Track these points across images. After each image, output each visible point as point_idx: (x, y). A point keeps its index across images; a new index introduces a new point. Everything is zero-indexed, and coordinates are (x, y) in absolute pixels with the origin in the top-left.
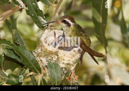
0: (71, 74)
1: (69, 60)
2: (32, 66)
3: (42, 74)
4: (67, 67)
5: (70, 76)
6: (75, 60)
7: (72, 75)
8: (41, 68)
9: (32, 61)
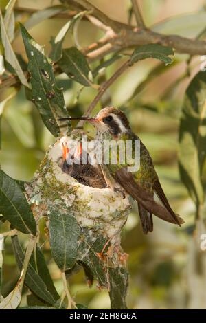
0: (107, 247)
1: (101, 210)
2: (15, 216)
3: (38, 237)
4: (98, 228)
5: (106, 250)
6: (117, 210)
7: (110, 249)
8: (35, 223)
9: (18, 205)
